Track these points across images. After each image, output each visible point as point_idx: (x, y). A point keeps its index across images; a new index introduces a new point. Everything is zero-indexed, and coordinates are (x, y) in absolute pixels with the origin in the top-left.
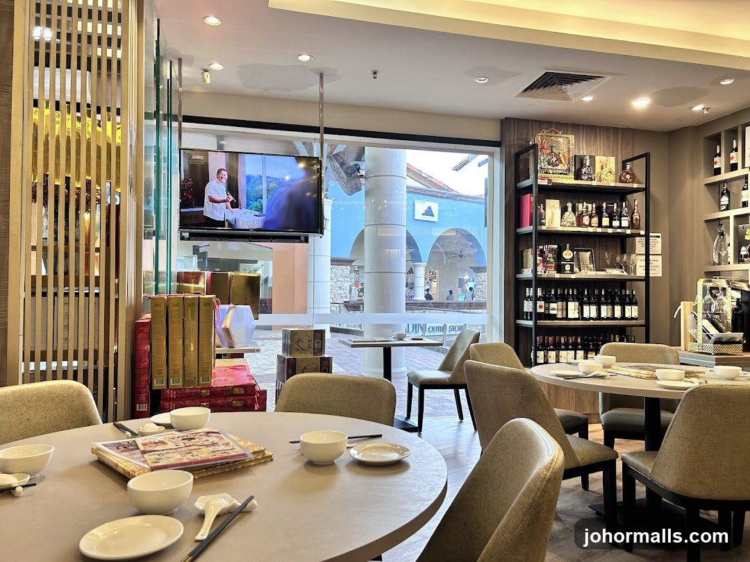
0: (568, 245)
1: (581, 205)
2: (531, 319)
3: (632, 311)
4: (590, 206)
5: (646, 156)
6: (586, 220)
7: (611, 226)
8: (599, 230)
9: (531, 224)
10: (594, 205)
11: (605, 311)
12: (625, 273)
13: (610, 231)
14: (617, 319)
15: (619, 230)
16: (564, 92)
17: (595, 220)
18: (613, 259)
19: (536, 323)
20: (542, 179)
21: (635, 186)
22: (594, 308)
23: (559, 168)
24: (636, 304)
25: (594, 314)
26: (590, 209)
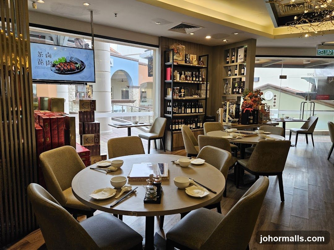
0: (183, 87)
1: (186, 72)
2: (170, 114)
3: (201, 110)
4: (189, 72)
5: (208, 55)
6: (188, 78)
7: (196, 81)
8: (192, 82)
9: (171, 79)
10: (191, 73)
11: (193, 110)
12: (199, 97)
13: (196, 82)
14: (197, 113)
15: (198, 82)
16: (185, 30)
17: (191, 78)
18: (195, 92)
19: (172, 115)
20: (175, 62)
21: (204, 66)
22: (190, 109)
23: (180, 58)
24: (202, 108)
25: (190, 112)
26: (189, 74)
